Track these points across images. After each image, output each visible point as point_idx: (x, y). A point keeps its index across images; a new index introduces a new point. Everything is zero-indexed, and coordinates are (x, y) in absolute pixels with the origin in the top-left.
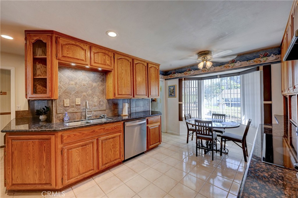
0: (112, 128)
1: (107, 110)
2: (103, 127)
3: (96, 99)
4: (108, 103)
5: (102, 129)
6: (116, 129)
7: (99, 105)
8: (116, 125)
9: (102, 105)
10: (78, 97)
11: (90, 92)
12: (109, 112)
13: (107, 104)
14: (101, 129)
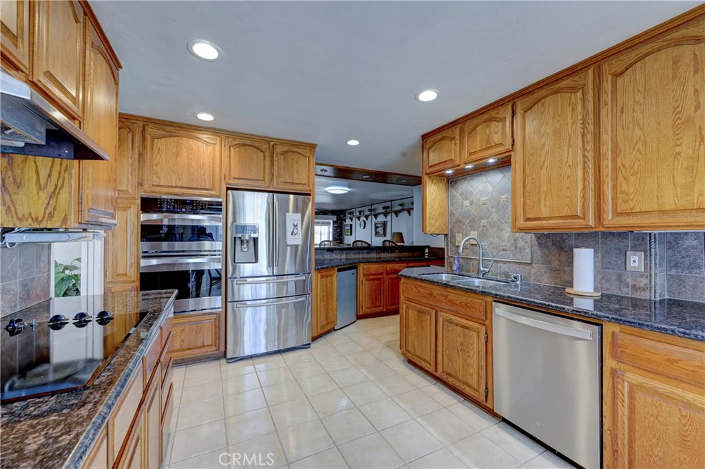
0: (460, 303)
1: (535, 266)
2: (445, 293)
3: (508, 234)
4: (539, 244)
5: (444, 295)
6: (469, 308)
7: (513, 248)
8: (469, 299)
9: (522, 250)
10: (474, 230)
11: (495, 217)
12: (543, 271)
13: (536, 247)
14: (442, 294)
